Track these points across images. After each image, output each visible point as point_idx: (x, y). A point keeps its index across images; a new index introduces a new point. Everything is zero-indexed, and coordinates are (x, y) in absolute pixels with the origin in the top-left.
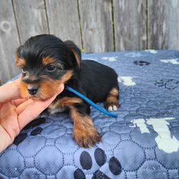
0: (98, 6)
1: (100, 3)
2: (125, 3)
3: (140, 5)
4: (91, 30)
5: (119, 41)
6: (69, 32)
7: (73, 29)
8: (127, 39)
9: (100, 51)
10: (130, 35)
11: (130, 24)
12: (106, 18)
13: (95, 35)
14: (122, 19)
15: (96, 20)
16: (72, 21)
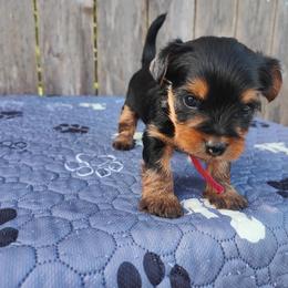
0: (71, 18)
1: (74, 14)
2: (115, 21)
3: (137, 27)
4: (58, 56)
5: (105, 79)
6: (16, 56)
7: (23, 50)
8: (117, 78)
9: (73, 93)
10: (121, 72)
11: (122, 54)
12: (83, 39)
13: (65, 66)
14: (109, 44)
15: (67, 39)
16: (22, 37)
